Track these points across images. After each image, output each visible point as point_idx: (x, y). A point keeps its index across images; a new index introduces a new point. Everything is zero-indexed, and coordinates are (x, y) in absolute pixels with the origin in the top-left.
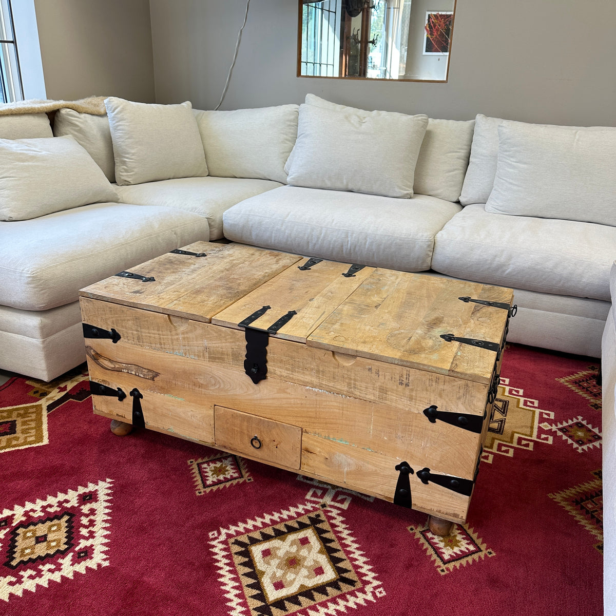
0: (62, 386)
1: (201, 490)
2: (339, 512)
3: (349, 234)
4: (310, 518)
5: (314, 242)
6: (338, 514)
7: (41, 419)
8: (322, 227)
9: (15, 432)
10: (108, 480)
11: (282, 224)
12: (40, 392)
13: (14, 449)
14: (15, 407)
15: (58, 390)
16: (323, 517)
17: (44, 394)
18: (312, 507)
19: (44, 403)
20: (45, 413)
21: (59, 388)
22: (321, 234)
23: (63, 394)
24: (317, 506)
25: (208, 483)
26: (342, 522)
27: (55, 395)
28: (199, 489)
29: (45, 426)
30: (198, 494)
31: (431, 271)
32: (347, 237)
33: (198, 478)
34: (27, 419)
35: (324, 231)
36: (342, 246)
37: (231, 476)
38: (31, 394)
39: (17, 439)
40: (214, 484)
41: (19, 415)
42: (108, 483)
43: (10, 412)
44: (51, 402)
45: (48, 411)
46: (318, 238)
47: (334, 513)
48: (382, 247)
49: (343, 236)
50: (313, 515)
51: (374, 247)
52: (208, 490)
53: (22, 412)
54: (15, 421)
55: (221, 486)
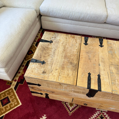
0: (15, 79)
1: (70, 114)
2: (106, 113)
3: (82, 14)
4: (100, 117)
5: (71, 16)
6: (106, 114)
7: (15, 94)
8: (73, 12)
9: (10, 102)
10: (45, 115)
11: (60, 11)
12: (9, 83)
13: (13, 109)
14: (5, 91)
15: (14, 81)
16: (103, 116)
17: (11, 83)
18: (99, 113)
19: (12, 87)
20: (15, 92)
21: (14, 80)
22: (73, 13)
23: (16, 82)
24: (100, 112)
25: (71, 110)
26: (108, 116)
27: (15, 83)
28: (69, 113)
29: (17, 97)
30: (70, 115)
31: (105, 23)
32: (81, 15)
33: (67, 109)
34: (11, 95)
35: (74, 13)
36: (80, 17)
37: (75, 106)
38: (7, 84)
39: (12, 104)
40: (72, 110)
41: (8, 94)
42: (45, 116)
43: (4, 93)
44: (14, 86)
45: (15, 91)
46: (72, 15)
47: (105, 114)
48: (92, 18)
49: (80, 14)
50: (100, 116)
51: (90, 18)
52: (71, 112)
53: (8, 92)
54: (8, 97)
55: (74, 110)
